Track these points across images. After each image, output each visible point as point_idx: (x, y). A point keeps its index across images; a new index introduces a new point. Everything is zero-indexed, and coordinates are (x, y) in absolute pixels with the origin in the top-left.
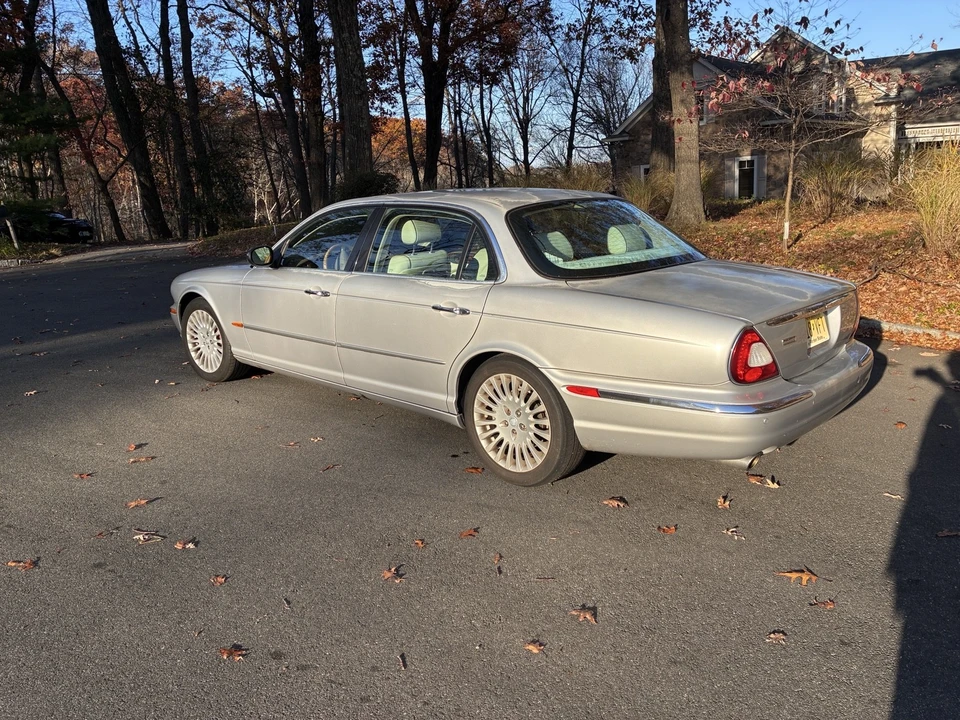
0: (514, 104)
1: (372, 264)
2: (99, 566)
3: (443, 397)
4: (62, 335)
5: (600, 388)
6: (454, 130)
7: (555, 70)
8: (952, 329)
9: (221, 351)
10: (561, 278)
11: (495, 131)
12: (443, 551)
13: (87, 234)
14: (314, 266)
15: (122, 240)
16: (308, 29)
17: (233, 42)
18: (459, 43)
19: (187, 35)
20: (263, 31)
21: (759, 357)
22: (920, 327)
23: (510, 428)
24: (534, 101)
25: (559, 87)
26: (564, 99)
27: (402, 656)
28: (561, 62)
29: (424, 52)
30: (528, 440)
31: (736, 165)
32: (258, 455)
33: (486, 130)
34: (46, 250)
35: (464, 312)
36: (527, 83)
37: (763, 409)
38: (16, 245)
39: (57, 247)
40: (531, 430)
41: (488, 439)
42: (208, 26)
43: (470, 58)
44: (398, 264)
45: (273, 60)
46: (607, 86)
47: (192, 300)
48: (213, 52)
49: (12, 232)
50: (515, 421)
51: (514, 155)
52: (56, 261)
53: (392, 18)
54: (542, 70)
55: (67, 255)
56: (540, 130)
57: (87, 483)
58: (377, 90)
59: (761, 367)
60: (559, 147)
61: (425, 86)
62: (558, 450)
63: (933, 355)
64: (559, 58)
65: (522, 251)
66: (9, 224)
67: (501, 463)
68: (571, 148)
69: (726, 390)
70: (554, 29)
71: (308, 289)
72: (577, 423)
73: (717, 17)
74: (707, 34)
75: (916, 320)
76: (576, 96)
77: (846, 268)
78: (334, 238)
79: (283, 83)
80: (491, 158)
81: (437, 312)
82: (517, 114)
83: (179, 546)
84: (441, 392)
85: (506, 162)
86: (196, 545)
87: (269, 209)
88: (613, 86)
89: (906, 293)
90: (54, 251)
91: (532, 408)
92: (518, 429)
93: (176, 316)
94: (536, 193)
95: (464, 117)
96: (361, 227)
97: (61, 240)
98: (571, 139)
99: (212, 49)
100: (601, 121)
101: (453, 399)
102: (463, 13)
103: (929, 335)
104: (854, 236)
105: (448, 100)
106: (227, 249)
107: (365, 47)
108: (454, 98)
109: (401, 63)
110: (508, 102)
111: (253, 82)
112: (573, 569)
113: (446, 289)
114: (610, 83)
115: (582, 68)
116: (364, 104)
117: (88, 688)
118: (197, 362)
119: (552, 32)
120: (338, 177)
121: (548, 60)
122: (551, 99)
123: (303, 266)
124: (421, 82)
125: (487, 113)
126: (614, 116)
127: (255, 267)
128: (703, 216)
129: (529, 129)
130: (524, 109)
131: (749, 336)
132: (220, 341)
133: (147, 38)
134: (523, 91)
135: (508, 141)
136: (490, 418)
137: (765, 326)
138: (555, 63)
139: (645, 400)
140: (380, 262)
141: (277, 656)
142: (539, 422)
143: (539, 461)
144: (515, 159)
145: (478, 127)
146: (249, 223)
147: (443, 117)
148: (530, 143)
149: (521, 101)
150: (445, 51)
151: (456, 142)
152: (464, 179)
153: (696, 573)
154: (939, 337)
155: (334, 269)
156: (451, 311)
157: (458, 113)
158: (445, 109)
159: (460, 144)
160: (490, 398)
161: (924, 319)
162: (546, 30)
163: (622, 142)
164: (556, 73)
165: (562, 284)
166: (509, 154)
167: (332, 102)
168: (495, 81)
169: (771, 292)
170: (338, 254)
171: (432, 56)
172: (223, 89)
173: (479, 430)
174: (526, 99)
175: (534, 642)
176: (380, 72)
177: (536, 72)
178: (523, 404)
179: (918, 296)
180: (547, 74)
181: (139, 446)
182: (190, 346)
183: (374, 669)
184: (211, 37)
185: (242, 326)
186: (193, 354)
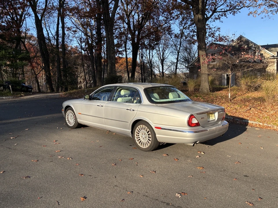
0: (159, 55)
1: (113, 100)
2: (52, 161)
3: (128, 130)
4: (31, 117)
5: (162, 127)
6: (141, 62)
7: (172, 45)
8: (266, 123)
9: (75, 120)
10: (155, 103)
11: (153, 63)
12: (125, 162)
13: (31, 90)
14: (99, 100)
15: (40, 92)
16: (99, 33)
17: (76, 35)
18: (143, 38)
19: (64, 34)
20: (86, 34)
21: (195, 121)
22: (257, 122)
23: (143, 138)
24: (166, 54)
25: (173, 50)
26: (175, 53)
27: (115, 177)
28: (174, 43)
29: (133, 39)
30: (147, 140)
31: (226, 75)
32: (84, 144)
33: (150, 62)
34: (20, 94)
35: (133, 110)
36: (164, 49)
37: (196, 132)
38: (12, 92)
39: (23, 93)
40: (147, 138)
41: (138, 141)
42: (69, 31)
43: (146, 42)
44: (119, 100)
45: (88, 42)
46: (188, 50)
47: (68, 108)
48: (70, 38)
49: (11, 89)
50: (144, 136)
51: (159, 70)
52: (23, 97)
53: (124, 30)
54: (168, 45)
55: (26, 96)
56: (167, 62)
57: (46, 148)
58: (118, 51)
59: (195, 123)
60: (173, 68)
61: (132, 49)
62: (153, 143)
63: (258, 129)
64: (173, 42)
65: (147, 97)
66: (10, 86)
67: (140, 146)
68: (176, 68)
69: (188, 128)
70: (172, 34)
71: (98, 105)
72: (157, 135)
73: (217, 34)
74: (214, 39)
75: (257, 120)
76: (178, 53)
77: (244, 107)
78: (103, 93)
79: (90, 47)
80: (152, 71)
81: (127, 110)
82: (160, 58)
83: (68, 159)
84: (128, 129)
85: (156, 72)
86: (72, 159)
87: (83, 84)
88: (190, 51)
89: (257, 114)
90: (22, 95)
91: (148, 133)
92: (144, 138)
93: (63, 112)
94: (152, 85)
95: (144, 58)
96: (111, 91)
97: (24, 91)
98: (176, 66)
99: (70, 37)
100: (186, 60)
101: (130, 131)
102: (144, 29)
103: (259, 124)
104: (250, 98)
105: (139, 53)
106: (72, 95)
107: (115, 39)
108: (141, 53)
109: (126, 43)
110: (158, 54)
111: (81, 47)
112: (153, 165)
113: (130, 105)
114: (189, 49)
115: (180, 45)
116: (114, 55)
117: (54, 179)
118: (68, 123)
119: (171, 35)
120: (105, 75)
121: (171, 42)
122: (171, 53)
123: (97, 100)
124: (131, 48)
125: (151, 57)
126: (191, 59)
127: (85, 100)
128: (209, 91)
129: (164, 62)
130: (163, 56)
131: (192, 117)
132: (75, 118)
133: (52, 34)
134: (162, 51)
135: (158, 66)
136: (139, 136)
137: (196, 115)
138: (172, 43)
139: (171, 130)
140: (115, 99)
141: (90, 176)
142: (149, 136)
143: (149, 145)
144: (159, 71)
145: (148, 61)
146: (77, 88)
147: (137, 58)
148: (164, 66)
149: (162, 54)
150: (139, 40)
151: (141, 65)
152: (143, 77)
153: (179, 167)
154: (262, 125)
155: (104, 100)
156: (131, 110)
157: (142, 57)
158: (138, 56)
159: (143, 67)
160: (139, 131)
161: (259, 120)
162: (169, 34)
163: (191, 67)
164: (173, 46)
165: (155, 105)
166: (158, 70)
167: (104, 54)
168: (153, 49)
169: (200, 108)
170: (106, 97)
171: (135, 41)
172: (72, 48)
173: (136, 138)
174: (163, 54)
175: (142, 175)
176: (119, 45)
177: (166, 46)
178: (146, 132)
179: (260, 114)
180: (170, 46)
181: (56, 141)
182: (66, 119)
183: (109, 178)
184: (70, 34)
185: (81, 114)
186: (67, 121)
